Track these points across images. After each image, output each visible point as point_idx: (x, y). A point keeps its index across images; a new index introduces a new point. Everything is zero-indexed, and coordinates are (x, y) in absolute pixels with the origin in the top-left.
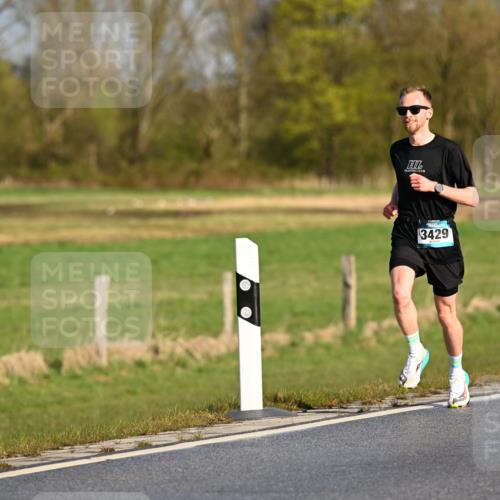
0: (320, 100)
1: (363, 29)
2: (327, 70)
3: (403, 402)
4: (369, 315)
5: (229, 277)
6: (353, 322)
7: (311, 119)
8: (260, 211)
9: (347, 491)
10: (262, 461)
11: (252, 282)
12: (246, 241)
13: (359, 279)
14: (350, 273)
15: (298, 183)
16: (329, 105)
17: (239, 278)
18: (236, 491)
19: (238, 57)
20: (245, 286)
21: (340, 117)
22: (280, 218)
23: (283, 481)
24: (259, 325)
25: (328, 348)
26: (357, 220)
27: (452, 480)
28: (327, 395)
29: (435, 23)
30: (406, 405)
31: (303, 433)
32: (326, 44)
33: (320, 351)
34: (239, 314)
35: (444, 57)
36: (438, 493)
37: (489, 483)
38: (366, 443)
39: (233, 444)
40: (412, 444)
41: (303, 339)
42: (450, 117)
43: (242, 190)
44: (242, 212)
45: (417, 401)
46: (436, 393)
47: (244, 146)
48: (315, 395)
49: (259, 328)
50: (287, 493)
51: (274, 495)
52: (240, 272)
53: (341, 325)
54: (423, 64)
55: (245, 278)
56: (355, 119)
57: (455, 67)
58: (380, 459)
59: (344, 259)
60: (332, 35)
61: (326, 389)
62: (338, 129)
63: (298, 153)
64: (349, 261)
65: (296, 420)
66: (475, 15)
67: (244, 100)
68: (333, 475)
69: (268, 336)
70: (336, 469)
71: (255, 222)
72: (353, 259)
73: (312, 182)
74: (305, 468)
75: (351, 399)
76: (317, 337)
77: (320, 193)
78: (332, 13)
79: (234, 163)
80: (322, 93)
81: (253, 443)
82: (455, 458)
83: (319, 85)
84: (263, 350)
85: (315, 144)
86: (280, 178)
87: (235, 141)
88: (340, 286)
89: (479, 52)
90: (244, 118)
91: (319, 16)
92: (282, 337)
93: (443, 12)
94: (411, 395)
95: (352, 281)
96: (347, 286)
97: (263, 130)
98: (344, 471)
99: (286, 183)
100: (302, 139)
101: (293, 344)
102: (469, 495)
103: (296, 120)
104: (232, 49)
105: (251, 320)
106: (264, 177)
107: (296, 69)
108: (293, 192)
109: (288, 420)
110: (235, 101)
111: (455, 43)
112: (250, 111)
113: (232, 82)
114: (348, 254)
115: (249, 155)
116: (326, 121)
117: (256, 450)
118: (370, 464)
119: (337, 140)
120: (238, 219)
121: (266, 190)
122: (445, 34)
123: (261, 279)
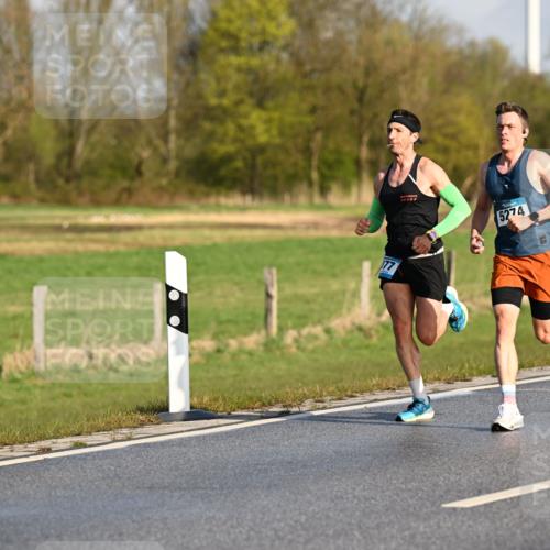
0: (244, 122)
1: (285, 56)
2: (251, 94)
3: (321, 405)
4: (290, 324)
6: (274, 330)
7: (235, 140)
8: (187, 226)
9: (269, 487)
10: (189, 459)
11: (180, 292)
12: (175, 253)
13: (280, 290)
14: (272, 285)
15: (223, 200)
16: (252, 127)
17: (169, 289)
18: (165, 488)
20: (174, 296)
21: (263, 138)
22: (207, 232)
23: (209, 479)
24: (186, 332)
25: (250, 354)
26: (279, 234)
27: (367, 478)
28: (251, 398)
29: (352, 50)
30: (324, 408)
31: (227, 433)
32: (250, 70)
33: (244, 357)
34: (169, 323)
35: (361, 83)
36: (354, 489)
37: (401, 480)
38: (286, 443)
39: (162, 444)
40: (329, 445)
41: (227, 345)
42: (366, 139)
43: (171, 207)
44: (171, 227)
45: (335, 404)
46: (352, 396)
47: (173, 165)
48: (239, 398)
49: (185, 336)
50: (213, 489)
51: (200, 491)
52: (169, 283)
53: (263, 333)
54: (340, 89)
55: (173, 289)
56: (278, 140)
57: (370, 92)
58: (300, 458)
59: (266, 271)
60: (255, 62)
61: (249, 393)
62: (262, 149)
63: (223, 172)
64: (271, 273)
66: (389, 43)
67: (173, 123)
68: (256, 472)
69: (194, 344)
70: (259, 467)
71: (183, 236)
72: (274, 271)
73: (236, 199)
74: (230, 467)
75: (273, 402)
76: (241, 344)
77: (243, 209)
78: (256, 41)
79: (164, 182)
80: (246, 116)
81: (181, 442)
82: (369, 458)
83: (244, 108)
84: (190, 355)
85: (239, 164)
86: (207, 195)
87: (165, 160)
88: (262, 296)
89: (393, 78)
90: (173, 138)
91: (243, 44)
92: (208, 344)
93: (360, 41)
94: (329, 398)
95: (274, 292)
96: (269, 296)
97: (190, 151)
98: (266, 470)
99: (212, 200)
100: (228, 159)
101: (219, 351)
102: (383, 492)
103: (222, 141)
105: (180, 328)
106: (192, 194)
107: (222, 94)
108: (218, 208)
111: (370, 69)
112: (179, 134)
114: (271, 266)
115: (177, 174)
116: (250, 142)
117: (184, 450)
118: (290, 463)
119: (260, 160)
120: (168, 233)
121: (194, 206)
122: (362, 61)
123: (189, 290)
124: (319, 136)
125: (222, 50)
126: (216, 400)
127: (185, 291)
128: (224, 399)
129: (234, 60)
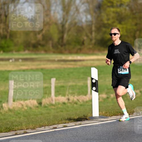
1: (127, 8)
2: (117, 20)
5: (89, 79)
8: (98, 60)
9: (123, 139)
10: (99, 131)
11: (96, 80)
12: (94, 68)
17: (92, 79)
18: (91, 139)
19: (92, 16)
20: (94, 81)
23: (105, 137)
24: (98, 92)
28: (117, 112)
31: (110, 123)
32: (117, 13)
34: (92, 89)
38: (128, 126)
39: (90, 126)
41: (110, 96)
43: (93, 54)
44: (93, 60)
47: (93, 41)
48: (114, 112)
49: (97, 93)
50: (106, 140)
51: (102, 140)
52: (92, 77)
55: (93, 79)
56: (125, 34)
58: (133, 130)
60: (118, 10)
61: (117, 110)
65: (108, 119)
67: (93, 28)
68: (119, 135)
69: (100, 96)
70: (120, 133)
71: (97, 63)
74: (111, 133)
78: (119, 4)
79: (91, 46)
81: (96, 126)
83: (115, 24)
84: (99, 99)
86: (104, 50)
87: (91, 40)
90: (94, 34)
91: (115, 5)
92: (104, 96)
97: (99, 37)
98: (122, 134)
101: (108, 98)
104: (90, 14)
105: (96, 91)
106: (99, 50)
107: (108, 20)
109: (106, 119)
110: (91, 29)
112: (95, 32)
113: (90, 23)
115: (95, 44)
117: (97, 128)
118: (129, 132)
120: (92, 62)
121: (100, 54)
123: (98, 79)
124: (138, 33)
125: (109, 7)
126: (107, 113)
127: (97, 79)
128: (109, 112)
129: (112, 9)
